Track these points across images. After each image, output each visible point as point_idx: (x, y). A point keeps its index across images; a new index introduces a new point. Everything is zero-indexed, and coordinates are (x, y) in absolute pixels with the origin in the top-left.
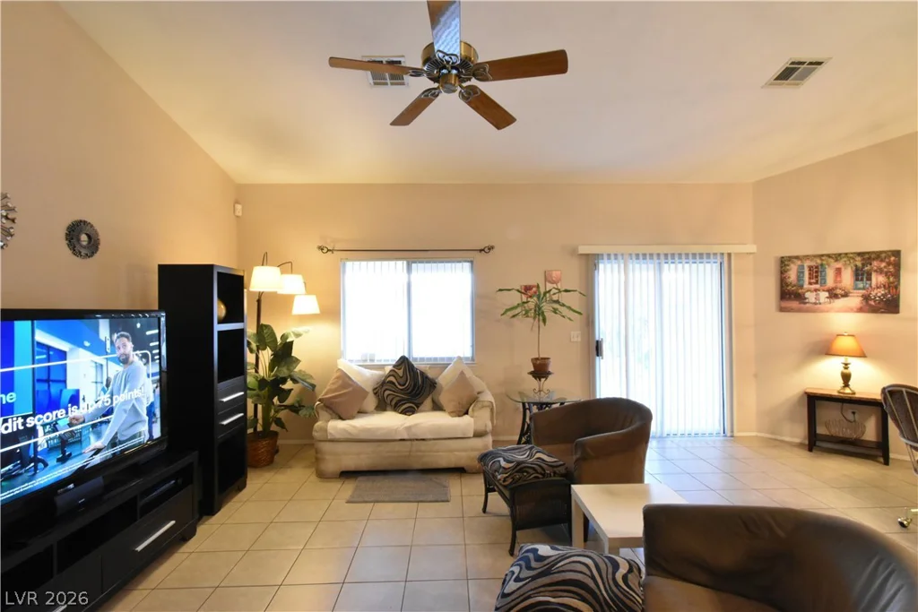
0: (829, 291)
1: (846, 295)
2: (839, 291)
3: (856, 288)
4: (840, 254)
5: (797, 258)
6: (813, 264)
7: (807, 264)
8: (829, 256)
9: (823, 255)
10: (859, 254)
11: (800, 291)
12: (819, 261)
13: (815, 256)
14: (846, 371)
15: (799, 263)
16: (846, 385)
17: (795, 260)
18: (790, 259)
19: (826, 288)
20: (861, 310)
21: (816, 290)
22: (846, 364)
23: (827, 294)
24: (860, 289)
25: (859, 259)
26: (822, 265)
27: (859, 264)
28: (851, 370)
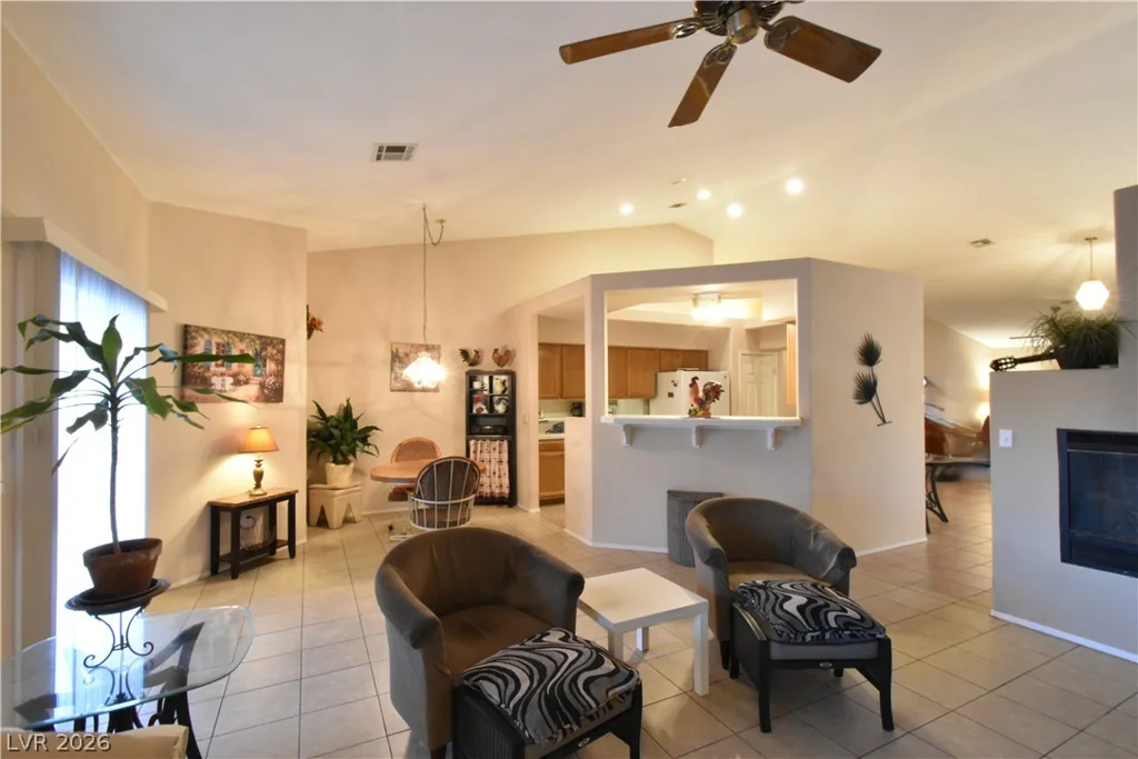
0: (234, 376)
1: (246, 383)
2: (242, 378)
3: (255, 375)
4: (244, 334)
5: (205, 329)
6: (220, 341)
7: (215, 339)
8: (235, 334)
9: (229, 332)
10: (260, 337)
11: (207, 374)
12: (226, 338)
13: (224, 332)
14: (259, 469)
15: (207, 337)
16: (258, 486)
17: (203, 332)
18: (199, 329)
19: (230, 372)
20: (258, 399)
21: (222, 374)
22: (259, 461)
23: (230, 380)
24: (257, 376)
25: (258, 342)
26: (228, 343)
27: (258, 348)
28: (265, 467)
